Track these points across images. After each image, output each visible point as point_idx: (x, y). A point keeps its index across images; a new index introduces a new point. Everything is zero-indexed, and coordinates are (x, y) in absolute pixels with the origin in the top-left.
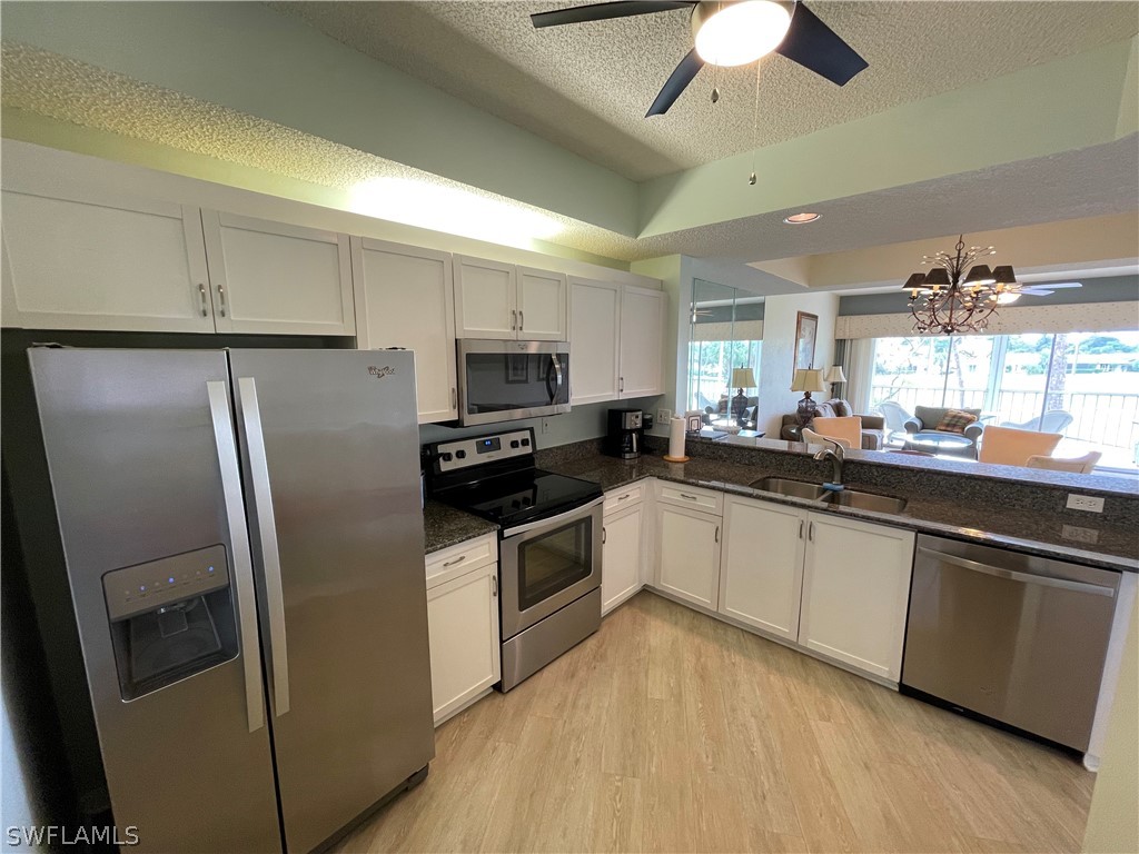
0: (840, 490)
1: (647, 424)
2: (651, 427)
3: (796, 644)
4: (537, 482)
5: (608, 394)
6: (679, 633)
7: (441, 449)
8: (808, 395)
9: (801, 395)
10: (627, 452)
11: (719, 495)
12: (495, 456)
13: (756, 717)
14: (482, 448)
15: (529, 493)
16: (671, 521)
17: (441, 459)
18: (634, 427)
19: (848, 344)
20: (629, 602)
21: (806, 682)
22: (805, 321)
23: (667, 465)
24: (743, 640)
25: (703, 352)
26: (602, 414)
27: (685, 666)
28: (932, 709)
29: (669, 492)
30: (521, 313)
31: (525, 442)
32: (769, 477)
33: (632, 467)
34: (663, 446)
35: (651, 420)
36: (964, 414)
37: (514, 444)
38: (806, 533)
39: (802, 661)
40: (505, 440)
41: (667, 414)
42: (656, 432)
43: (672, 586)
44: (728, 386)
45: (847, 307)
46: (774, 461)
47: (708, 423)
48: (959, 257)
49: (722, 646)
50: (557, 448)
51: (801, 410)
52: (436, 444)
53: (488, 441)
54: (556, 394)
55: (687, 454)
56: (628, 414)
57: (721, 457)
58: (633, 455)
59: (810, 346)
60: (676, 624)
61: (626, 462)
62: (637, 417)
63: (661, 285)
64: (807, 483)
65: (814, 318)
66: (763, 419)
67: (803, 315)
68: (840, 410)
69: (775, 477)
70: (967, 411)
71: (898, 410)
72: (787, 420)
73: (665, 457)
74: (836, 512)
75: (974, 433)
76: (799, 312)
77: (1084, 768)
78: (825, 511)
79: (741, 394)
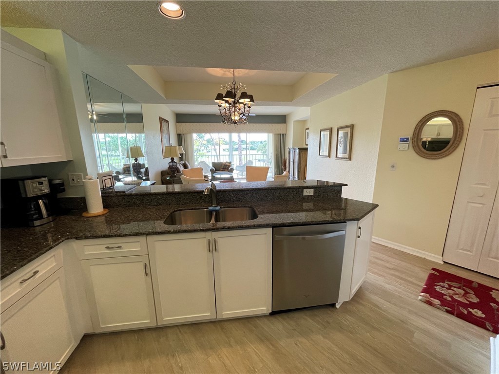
0: (219, 210)
1: (57, 188)
2: (64, 190)
3: (216, 318)
8: (172, 159)
9: (169, 160)
10: (37, 219)
11: (142, 239)
18: (39, 193)
19: (183, 136)
25: (107, 145)
32: (174, 211)
33: (45, 234)
34: (81, 204)
35: (60, 184)
36: (227, 164)
38: (212, 247)
41: (79, 177)
42: (71, 194)
44: (128, 157)
47: (119, 180)
48: (234, 88)
51: (170, 167)
55: (105, 207)
56: (28, 182)
57: (135, 204)
58: (42, 221)
59: (167, 136)
61: (38, 229)
62: (42, 183)
63: (45, 57)
64: (199, 209)
65: (167, 122)
66: (151, 174)
67: (161, 119)
68: (185, 166)
69: (178, 211)
70: (227, 163)
71: (206, 164)
72: (163, 173)
73: (84, 214)
74: (229, 229)
75: (232, 170)
76: (160, 118)
77: (336, 308)
78: (223, 229)
79: (136, 161)
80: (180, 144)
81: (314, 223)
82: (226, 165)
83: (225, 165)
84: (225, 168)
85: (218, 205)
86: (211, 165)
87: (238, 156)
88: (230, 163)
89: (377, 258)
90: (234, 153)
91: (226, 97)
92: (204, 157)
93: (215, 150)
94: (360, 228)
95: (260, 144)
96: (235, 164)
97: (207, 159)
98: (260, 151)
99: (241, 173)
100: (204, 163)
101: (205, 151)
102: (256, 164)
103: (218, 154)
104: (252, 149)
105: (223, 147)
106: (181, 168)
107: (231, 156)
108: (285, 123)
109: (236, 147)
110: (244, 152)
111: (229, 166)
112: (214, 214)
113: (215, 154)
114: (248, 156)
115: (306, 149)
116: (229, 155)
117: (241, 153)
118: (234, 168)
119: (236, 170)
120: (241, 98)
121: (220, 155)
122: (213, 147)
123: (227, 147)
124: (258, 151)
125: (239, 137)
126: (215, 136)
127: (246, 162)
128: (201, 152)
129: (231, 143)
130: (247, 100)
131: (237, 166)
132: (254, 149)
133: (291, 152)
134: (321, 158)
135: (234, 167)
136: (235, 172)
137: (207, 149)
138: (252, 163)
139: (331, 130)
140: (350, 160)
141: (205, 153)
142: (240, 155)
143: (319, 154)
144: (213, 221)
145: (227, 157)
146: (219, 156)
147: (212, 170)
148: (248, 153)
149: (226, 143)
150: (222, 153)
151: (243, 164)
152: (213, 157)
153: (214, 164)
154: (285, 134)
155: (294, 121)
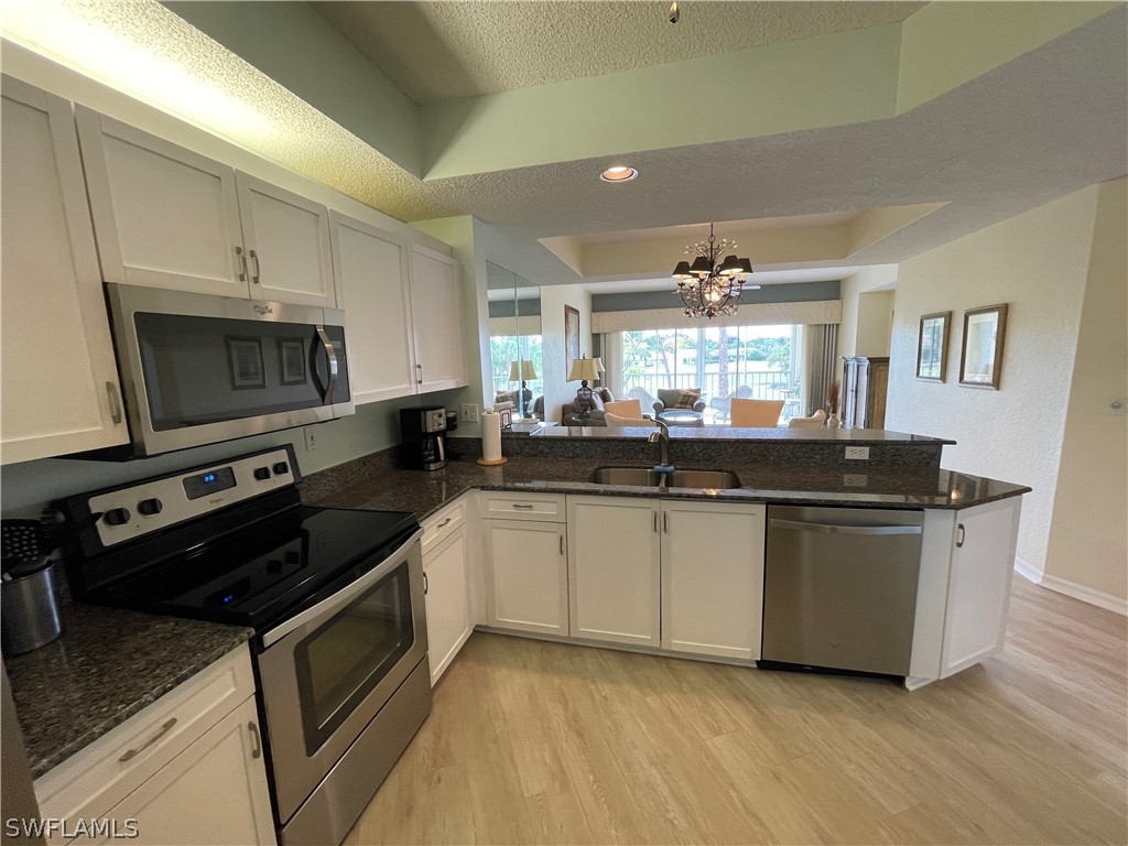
0: (672, 471)
1: (452, 423)
2: (455, 427)
3: (660, 650)
4: (307, 524)
5: (402, 388)
6: (535, 679)
7: (97, 505)
8: (584, 384)
9: (578, 384)
10: (431, 462)
11: (560, 498)
12: (226, 498)
13: (655, 765)
14: (196, 489)
15: (295, 545)
16: (501, 539)
17: (100, 523)
18: (437, 428)
19: (602, 337)
20: (461, 655)
21: (681, 691)
22: (571, 315)
23: (482, 470)
24: (603, 663)
26: (391, 416)
27: (555, 723)
28: (789, 676)
29: (497, 504)
30: (253, 254)
31: (280, 469)
32: (600, 468)
33: (439, 480)
34: (476, 447)
35: (454, 419)
36: (690, 393)
37: (261, 474)
38: (660, 524)
39: (669, 667)
40: (244, 469)
41: (473, 409)
42: (461, 433)
43: (512, 618)
45: (600, 303)
46: (599, 449)
48: (712, 249)
49: (585, 679)
50: (332, 470)
51: (580, 399)
52: (85, 497)
53: (208, 473)
54: (329, 388)
55: (504, 454)
56: (429, 413)
57: (542, 452)
58: (438, 465)
59: (575, 339)
60: (525, 666)
61: (433, 474)
62: (440, 416)
63: (452, 252)
64: (638, 468)
65: (577, 312)
66: (548, 410)
67: (568, 309)
68: (605, 397)
69: (605, 467)
70: (691, 391)
71: (646, 394)
72: (566, 410)
73: (480, 461)
74: (689, 497)
75: (701, 407)
76: (566, 306)
77: (907, 690)
78: (679, 497)
79: (524, 387)
80: (596, 353)
81: (850, 504)
82: (689, 396)
83: (685, 396)
84: (686, 403)
85: (670, 465)
86: (655, 396)
87: (716, 377)
88: (698, 391)
89: (1050, 624)
90: (710, 368)
91: (694, 268)
92: (642, 378)
93: (664, 361)
94: (961, 527)
95: (777, 345)
96: (710, 392)
97: (648, 382)
98: (778, 363)
99: (722, 415)
100: (640, 390)
101: (642, 364)
102: (761, 393)
103: (672, 371)
104: (756, 358)
105: (683, 354)
106: (598, 401)
107: (700, 375)
108: (838, 299)
109: (714, 353)
110: (732, 367)
111: (696, 398)
112: (664, 477)
113: (665, 372)
114: (742, 377)
115: (886, 361)
116: (697, 375)
117: (726, 367)
118: (707, 404)
119: (711, 406)
120: (723, 267)
121: (675, 375)
122: (661, 356)
123: (693, 353)
124: (773, 361)
125: (723, 333)
126: (667, 333)
127: (735, 389)
128: (633, 367)
129: (702, 344)
130: (736, 272)
131: (714, 399)
132: (760, 358)
133: (850, 368)
134: (920, 384)
135: (707, 400)
136: (707, 411)
137: (646, 360)
138: (750, 391)
139: (949, 317)
140: (998, 389)
141: (642, 370)
142: (723, 375)
143: (918, 374)
144: (663, 484)
145: (692, 378)
146: (672, 377)
147: (656, 406)
148: (741, 369)
149: (692, 346)
150: (682, 368)
151: (730, 392)
152: (660, 378)
153: (662, 394)
154: (837, 325)
155: (861, 294)
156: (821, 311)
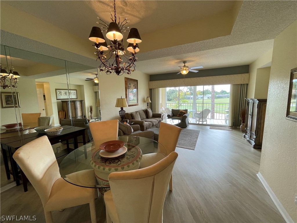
8: (122, 109)
70: (184, 110)
82: (183, 112)
83: (181, 112)
88: (186, 110)
108: (248, 73)
111: (185, 113)
114: (205, 105)
127: (202, 110)
133: (250, 104)
147: (169, 116)
153: (173, 111)
154: (247, 84)
155: (257, 69)
156: (240, 78)
